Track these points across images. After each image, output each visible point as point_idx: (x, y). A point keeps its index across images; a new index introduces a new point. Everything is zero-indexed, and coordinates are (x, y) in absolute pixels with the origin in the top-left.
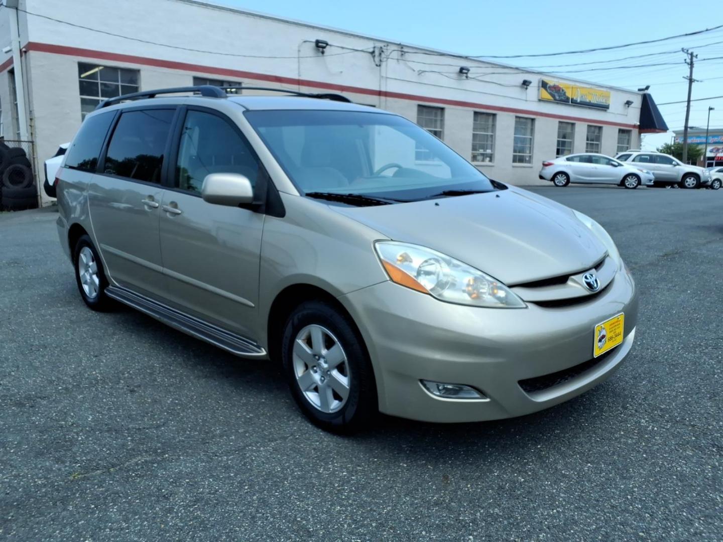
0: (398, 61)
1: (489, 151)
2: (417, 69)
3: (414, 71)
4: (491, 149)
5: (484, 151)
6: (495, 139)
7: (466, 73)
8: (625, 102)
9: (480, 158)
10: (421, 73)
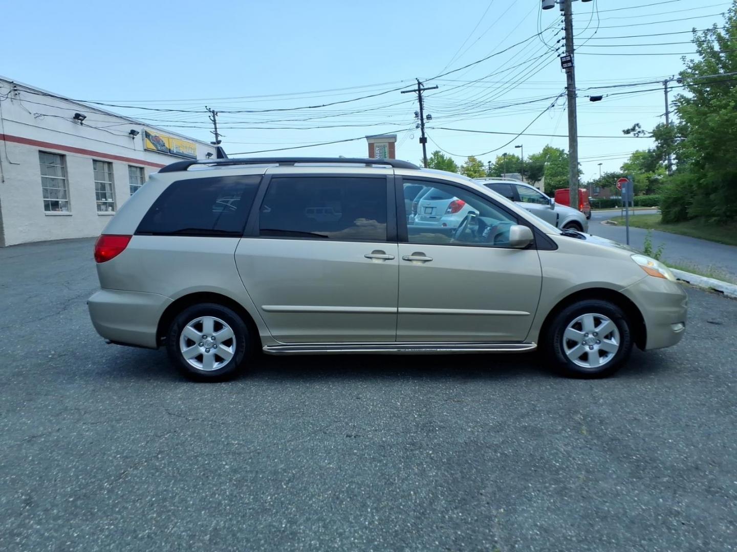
0: (12, 101)
1: (110, 200)
2: (33, 112)
3: (30, 113)
4: (112, 198)
5: (106, 200)
6: (114, 188)
7: (82, 120)
8: (206, 154)
9: (103, 207)
10: (38, 116)
